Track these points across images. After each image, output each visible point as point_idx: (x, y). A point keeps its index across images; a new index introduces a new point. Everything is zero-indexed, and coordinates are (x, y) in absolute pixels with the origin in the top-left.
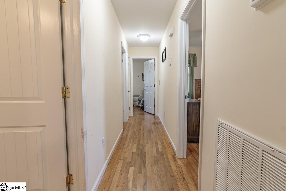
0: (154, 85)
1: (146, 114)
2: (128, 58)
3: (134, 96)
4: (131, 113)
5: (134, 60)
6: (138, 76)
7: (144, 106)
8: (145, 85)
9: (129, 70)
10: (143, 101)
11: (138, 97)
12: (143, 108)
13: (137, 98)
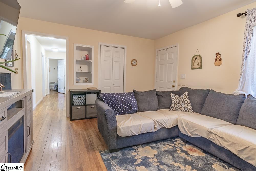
0: (64, 75)
1: (59, 94)
2: (46, 58)
3: (51, 83)
4: (48, 93)
5: (50, 60)
6: (54, 69)
7: (58, 89)
8: (58, 75)
9: (46, 66)
10: (57, 86)
11: (54, 83)
12: (57, 90)
13: (53, 85)
